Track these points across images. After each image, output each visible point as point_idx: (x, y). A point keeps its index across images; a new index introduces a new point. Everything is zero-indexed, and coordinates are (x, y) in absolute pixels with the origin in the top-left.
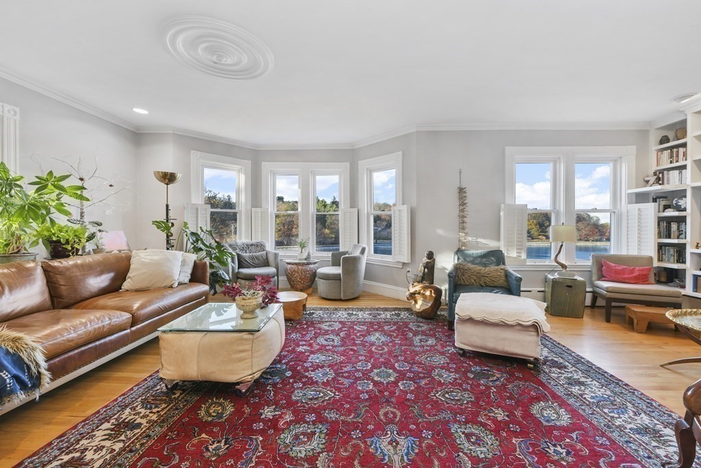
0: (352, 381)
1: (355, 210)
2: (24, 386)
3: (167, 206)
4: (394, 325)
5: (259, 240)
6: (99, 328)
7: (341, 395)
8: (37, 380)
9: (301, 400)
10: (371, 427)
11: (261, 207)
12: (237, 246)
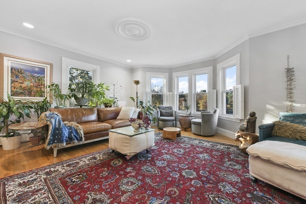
0: (171, 170)
1: (215, 90)
2: (77, 139)
3: (137, 92)
4: (220, 152)
5: (171, 106)
6: (101, 128)
7: (160, 174)
8: (81, 139)
9: (144, 170)
10: (158, 193)
11: (172, 92)
12: (161, 107)
